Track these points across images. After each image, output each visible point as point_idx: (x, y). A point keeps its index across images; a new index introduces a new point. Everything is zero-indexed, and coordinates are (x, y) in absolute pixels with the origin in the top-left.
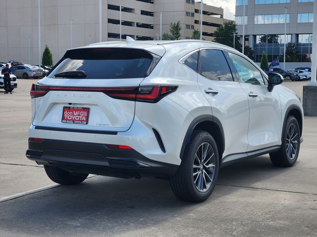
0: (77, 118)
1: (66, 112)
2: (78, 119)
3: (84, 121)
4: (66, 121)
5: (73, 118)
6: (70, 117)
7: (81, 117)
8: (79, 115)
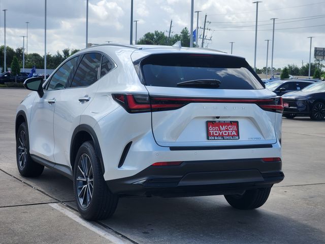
0: (225, 133)
1: (211, 127)
2: (227, 134)
3: (234, 135)
4: (213, 138)
5: (221, 133)
6: (216, 133)
7: (230, 132)
8: (227, 130)
